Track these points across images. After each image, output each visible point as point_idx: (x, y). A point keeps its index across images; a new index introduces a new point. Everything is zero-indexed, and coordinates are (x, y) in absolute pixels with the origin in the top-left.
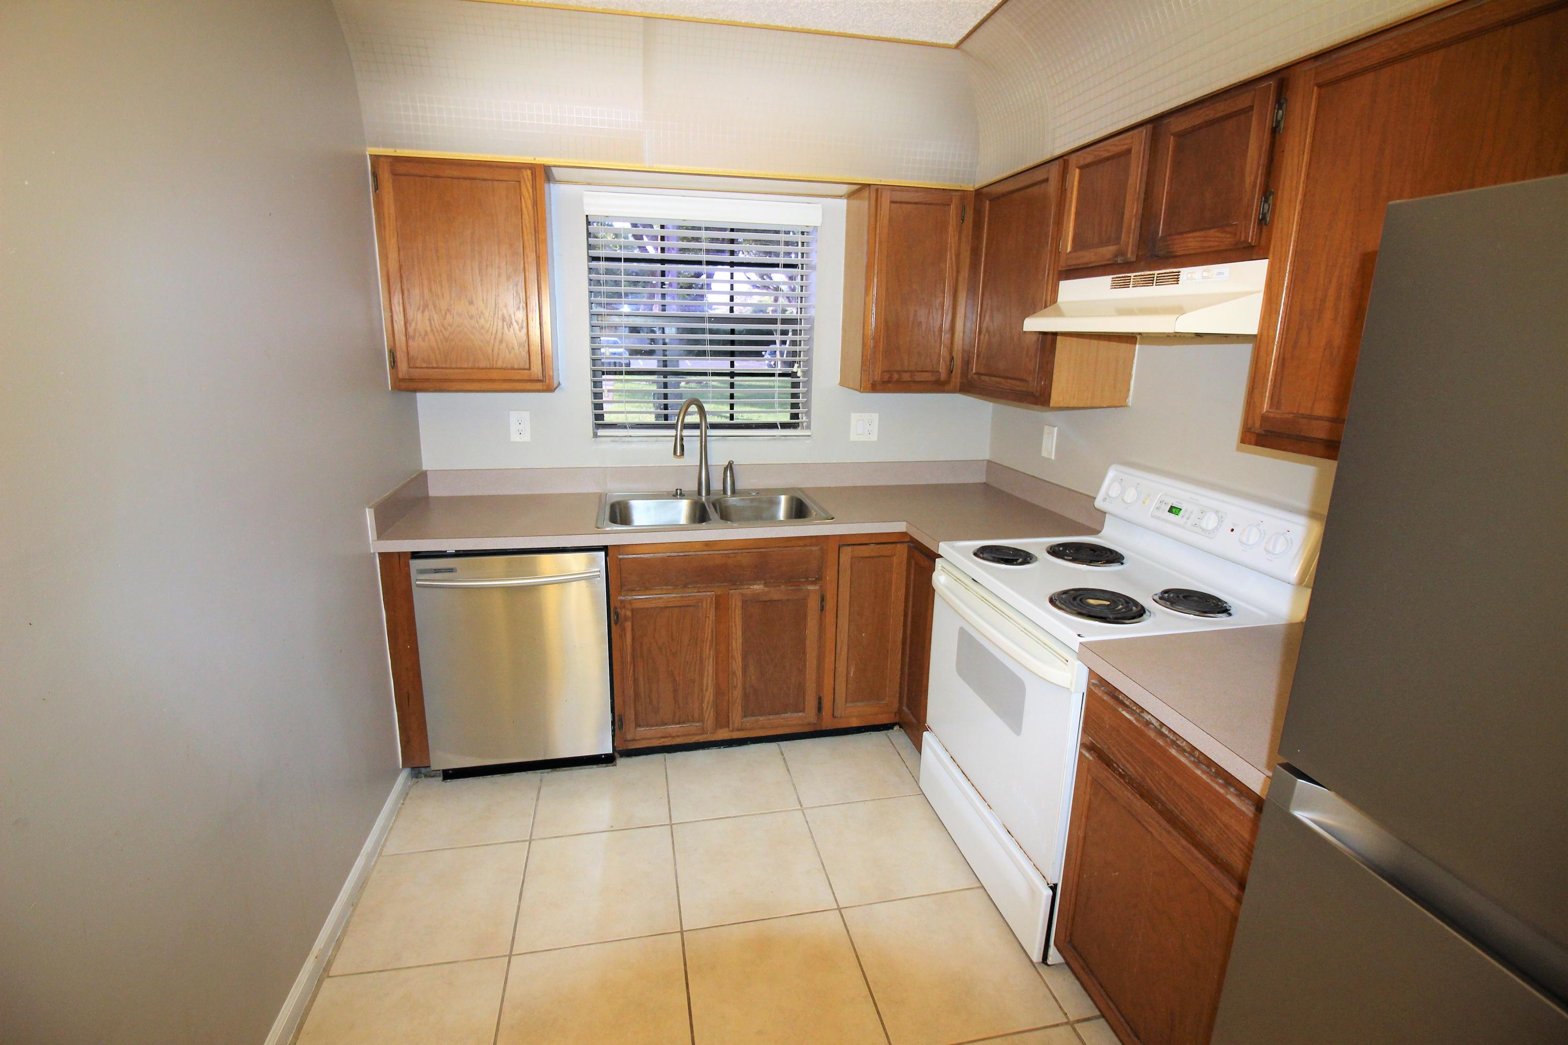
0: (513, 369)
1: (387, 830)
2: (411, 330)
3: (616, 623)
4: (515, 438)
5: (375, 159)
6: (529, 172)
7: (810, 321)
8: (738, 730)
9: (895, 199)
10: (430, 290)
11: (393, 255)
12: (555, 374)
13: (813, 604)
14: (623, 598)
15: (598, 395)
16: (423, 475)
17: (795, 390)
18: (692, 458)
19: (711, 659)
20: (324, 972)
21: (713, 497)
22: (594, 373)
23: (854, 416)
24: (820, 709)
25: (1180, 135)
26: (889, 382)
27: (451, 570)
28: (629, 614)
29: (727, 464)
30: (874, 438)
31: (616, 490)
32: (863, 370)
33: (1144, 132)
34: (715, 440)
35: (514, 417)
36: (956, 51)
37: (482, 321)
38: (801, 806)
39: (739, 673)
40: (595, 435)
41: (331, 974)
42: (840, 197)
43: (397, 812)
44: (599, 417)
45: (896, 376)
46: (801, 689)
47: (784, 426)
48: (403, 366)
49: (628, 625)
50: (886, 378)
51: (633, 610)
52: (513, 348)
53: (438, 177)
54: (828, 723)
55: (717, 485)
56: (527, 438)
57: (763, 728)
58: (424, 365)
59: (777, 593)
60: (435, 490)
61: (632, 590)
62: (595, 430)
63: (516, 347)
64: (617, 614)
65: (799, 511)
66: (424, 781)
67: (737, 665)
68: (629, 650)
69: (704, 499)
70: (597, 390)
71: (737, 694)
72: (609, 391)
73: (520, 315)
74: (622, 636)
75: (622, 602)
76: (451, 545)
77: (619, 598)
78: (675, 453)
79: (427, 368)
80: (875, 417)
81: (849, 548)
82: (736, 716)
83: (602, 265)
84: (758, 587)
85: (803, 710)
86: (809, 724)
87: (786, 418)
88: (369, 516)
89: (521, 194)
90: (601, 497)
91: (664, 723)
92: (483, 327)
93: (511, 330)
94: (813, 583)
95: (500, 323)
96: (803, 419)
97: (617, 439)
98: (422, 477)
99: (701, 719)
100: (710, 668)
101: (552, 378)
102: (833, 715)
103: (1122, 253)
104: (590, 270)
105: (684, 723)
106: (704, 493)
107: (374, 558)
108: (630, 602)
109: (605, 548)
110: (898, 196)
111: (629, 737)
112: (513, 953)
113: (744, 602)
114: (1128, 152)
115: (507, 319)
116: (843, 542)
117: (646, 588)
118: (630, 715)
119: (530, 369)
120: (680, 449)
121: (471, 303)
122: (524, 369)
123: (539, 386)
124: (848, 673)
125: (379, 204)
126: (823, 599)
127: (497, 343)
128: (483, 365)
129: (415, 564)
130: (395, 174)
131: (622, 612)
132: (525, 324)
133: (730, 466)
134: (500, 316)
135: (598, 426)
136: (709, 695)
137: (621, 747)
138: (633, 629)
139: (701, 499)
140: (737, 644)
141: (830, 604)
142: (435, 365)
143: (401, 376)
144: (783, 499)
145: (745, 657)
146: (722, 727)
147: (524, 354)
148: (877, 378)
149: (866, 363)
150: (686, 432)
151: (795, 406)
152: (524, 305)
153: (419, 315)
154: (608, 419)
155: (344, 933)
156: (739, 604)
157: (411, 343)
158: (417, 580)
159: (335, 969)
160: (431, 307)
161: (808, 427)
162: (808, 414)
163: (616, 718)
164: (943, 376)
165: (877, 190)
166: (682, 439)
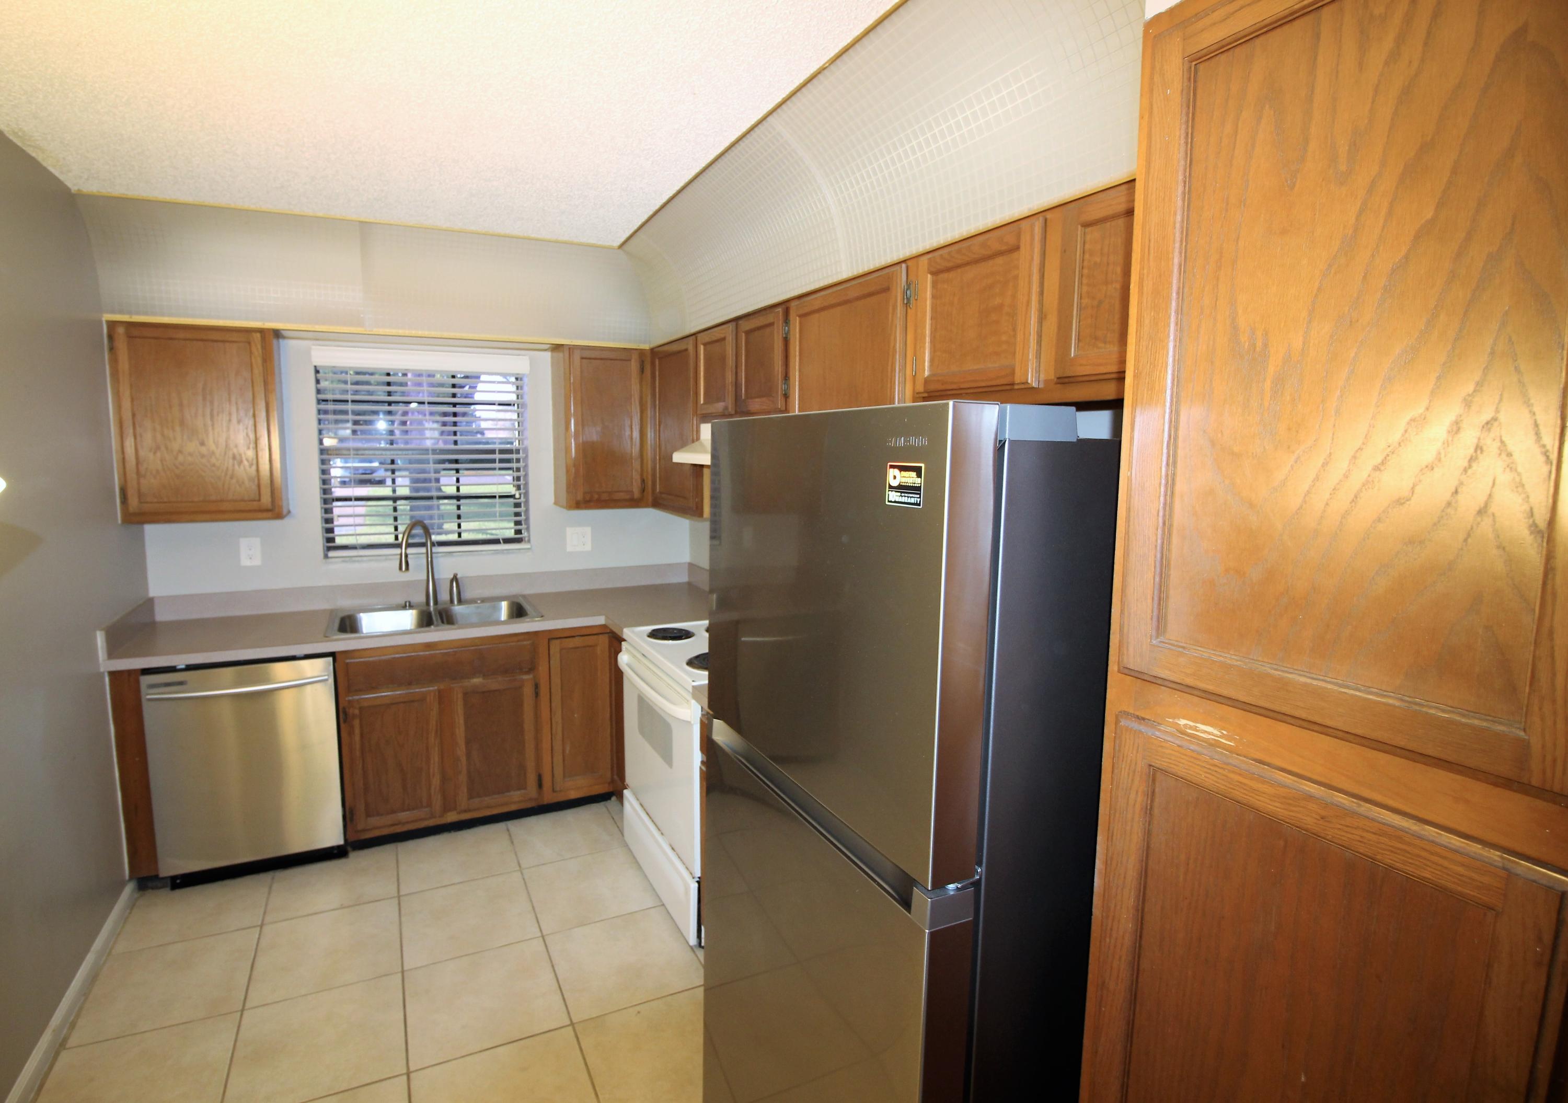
0: (243, 500)
1: (116, 935)
2: (142, 469)
3: (345, 721)
4: (245, 562)
5: (112, 325)
6: (258, 335)
7: (526, 450)
8: (465, 811)
9: (584, 356)
10: (163, 435)
11: (126, 404)
12: (284, 504)
13: (528, 691)
14: (350, 698)
15: (329, 521)
16: (150, 602)
17: (517, 510)
18: (417, 573)
19: (437, 749)
20: (61, 1045)
21: (440, 607)
22: (325, 501)
23: (569, 531)
24: (540, 785)
25: (748, 333)
26: (589, 501)
27: (181, 683)
28: (357, 712)
29: (452, 576)
30: (588, 547)
31: (345, 604)
32: (568, 492)
33: (731, 327)
34: (442, 556)
35: (244, 543)
36: (620, 251)
37: (213, 460)
38: (520, 866)
39: (464, 760)
40: (326, 556)
41: (67, 1046)
42: (546, 350)
43: (124, 919)
44: (331, 540)
45: (596, 496)
46: (522, 768)
47: (507, 541)
48: (133, 502)
49: (356, 723)
50: (588, 498)
51: (361, 709)
52: (243, 483)
53: (171, 339)
54: (549, 798)
55: (444, 596)
56: (257, 562)
57: (488, 807)
58: (155, 500)
59: (494, 683)
60: (162, 615)
61: (360, 690)
62: (326, 553)
63: (246, 482)
64: (345, 713)
65: (518, 611)
66: (150, 895)
67: (461, 750)
68: (358, 746)
69: (432, 609)
70: (328, 516)
71: (463, 778)
72: (339, 516)
73: (251, 453)
74: (351, 733)
75: (349, 701)
76: (180, 661)
77: (347, 699)
78: (401, 568)
79: (158, 503)
80: (588, 530)
81: (557, 642)
82: (463, 799)
83: (331, 407)
84: (477, 681)
85: (525, 788)
86: (531, 799)
87: (510, 534)
88: (100, 639)
89: (251, 353)
90: (332, 612)
91: (393, 812)
92: (214, 465)
93: (242, 467)
94: (528, 673)
95: (231, 461)
96: (525, 534)
97: (347, 559)
98: (150, 603)
99: (429, 805)
100: (435, 758)
101: (281, 507)
102: (553, 789)
103: (726, 408)
104: (319, 412)
105: (413, 809)
106: (432, 604)
107: (103, 678)
108: (358, 701)
109: (332, 654)
110: (587, 354)
111: (360, 827)
112: (246, 1008)
113: (466, 694)
114: (724, 339)
115: (238, 457)
116: (552, 636)
117: (373, 688)
118: (361, 807)
119: (259, 500)
120: (404, 564)
121: (202, 444)
122: (255, 501)
123: (270, 514)
124: (564, 751)
125: (114, 361)
126: (537, 686)
127: (228, 478)
128: (213, 498)
129: (146, 680)
130: (130, 337)
131: (351, 711)
132: (255, 462)
133: (455, 578)
134: (231, 456)
135: (329, 549)
136: (436, 781)
137: (351, 839)
138: (361, 726)
139: (429, 609)
140: (460, 732)
141: (544, 690)
142: (165, 500)
143: (131, 510)
144: (504, 605)
145: (468, 742)
146: (450, 810)
147: (254, 487)
148: (580, 497)
149: (571, 486)
150: (410, 551)
151: (517, 523)
152: (254, 446)
153: (151, 455)
154: (339, 541)
155: (78, 1016)
156: (460, 696)
157: (142, 481)
158: (148, 694)
159: (72, 1042)
160: (163, 448)
161: (529, 541)
162: (528, 529)
163: (347, 813)
164: (637, 494)
165: (569, 348)
166: (406, 556)
